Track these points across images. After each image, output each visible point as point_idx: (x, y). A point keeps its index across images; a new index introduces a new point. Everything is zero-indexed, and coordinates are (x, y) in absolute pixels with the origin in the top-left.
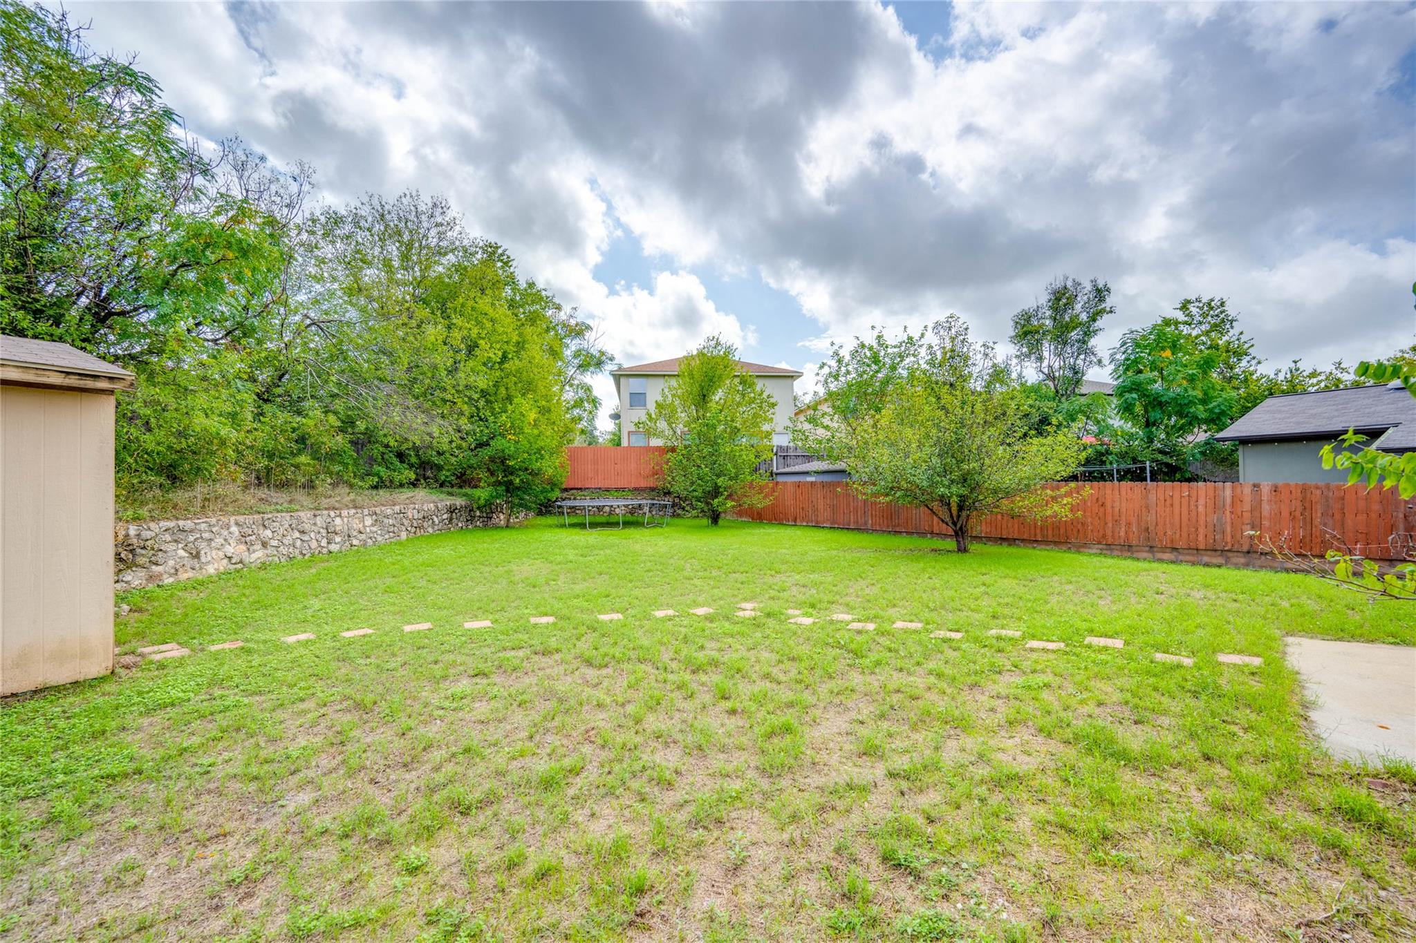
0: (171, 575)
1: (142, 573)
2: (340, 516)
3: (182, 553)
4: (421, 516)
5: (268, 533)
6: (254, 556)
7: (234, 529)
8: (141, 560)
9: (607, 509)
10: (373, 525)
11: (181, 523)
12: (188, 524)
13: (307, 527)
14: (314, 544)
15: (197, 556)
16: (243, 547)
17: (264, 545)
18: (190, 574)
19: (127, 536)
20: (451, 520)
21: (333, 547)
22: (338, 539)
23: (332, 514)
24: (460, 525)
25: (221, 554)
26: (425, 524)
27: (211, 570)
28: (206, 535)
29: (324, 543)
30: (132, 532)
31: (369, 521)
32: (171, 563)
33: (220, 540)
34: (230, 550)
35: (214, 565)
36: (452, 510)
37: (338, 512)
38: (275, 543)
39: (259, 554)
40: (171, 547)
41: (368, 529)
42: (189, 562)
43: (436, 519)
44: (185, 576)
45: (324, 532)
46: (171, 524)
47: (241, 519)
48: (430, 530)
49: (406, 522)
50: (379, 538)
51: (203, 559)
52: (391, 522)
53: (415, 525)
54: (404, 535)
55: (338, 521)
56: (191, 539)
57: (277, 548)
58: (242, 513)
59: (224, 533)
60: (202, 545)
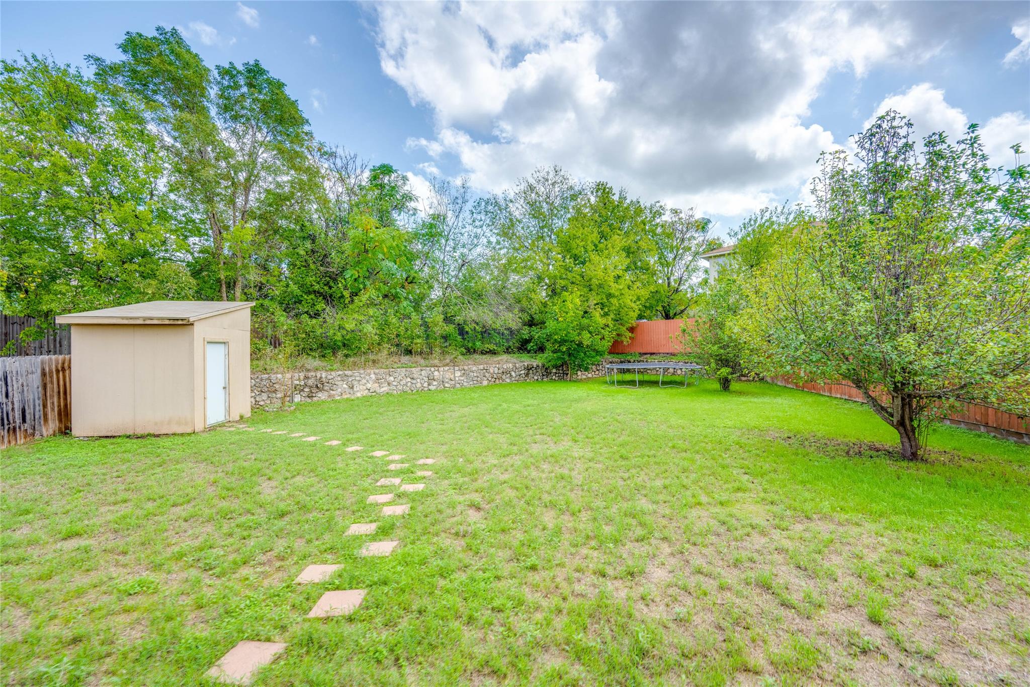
0: (339, 396)
1: (326, 394)
2: (438, 370)
3: (345, 386)
4: (500, 371)
5: (392, 378)
6: (382, 390)
7: (373, 376)
8: (326, 388)
9: (671, 370)
10: (461, 376)
11: (346, 372)
12: (348, 373)
13: (415, 376)
14: (419, 385)
15: (352, 388)
16: (377, 385)
17: (389, 384)
18: (348, 396)
19: (321, 378)
20: (527, 375)
21: (430, 387)
22: (435, 383)
23: (433, 369)
24: (536, 378)
25: (365, 387)
26: (504, 377)
27: (359, 395)
28: (358, 378)
29: (426, 385)
30: (323, 376)
31: (458, 374)
32: (339, 390)
33: (364, 381)
34: (369, 386)
35: (360, 392)
36: (529, 369)
37: (437, 368)
38: (395, 383)
39: (385, 389)
40: (341, 383)
41: (457, 379)
42: (348, 390)
43: (513, 374)
44: (345, 397)
45: (426, 379)
46: (340, 373)
47: (377, 371)
48: (508, 380)
49: (487, 375)
50: (465, 384)
51: (355, 389)
52: (475, 374)
53: (495, 376)
54: (485, 383)
55: (436, 373)
56: (350, 380)
57: (396, 386)
58: (382, 368)
59: (367, 377)
60: (355, 383)
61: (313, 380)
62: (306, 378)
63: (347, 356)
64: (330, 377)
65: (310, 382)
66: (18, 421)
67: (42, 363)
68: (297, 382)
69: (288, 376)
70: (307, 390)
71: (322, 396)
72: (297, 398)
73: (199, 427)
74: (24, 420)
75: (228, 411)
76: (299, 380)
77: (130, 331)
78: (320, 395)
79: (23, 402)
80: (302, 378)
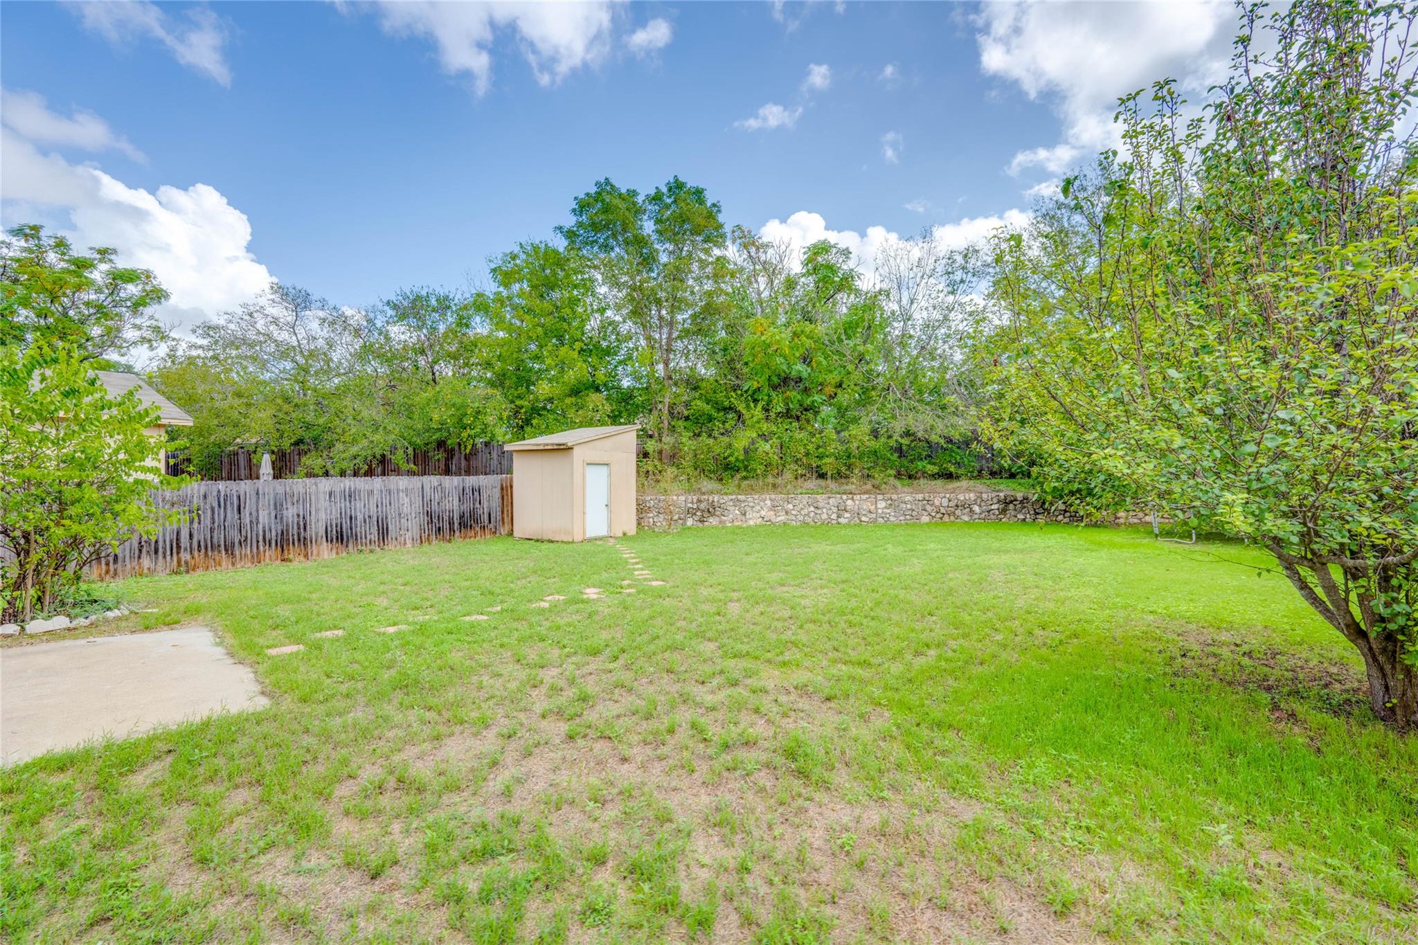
0: (730, 522)
1: (717, 519)
2: (852, 499)
3: (737, 512)
4: (951, 504)
5: (790, 506)
6: (779, 519)
7: (768, 502)
8: (717, 513)
10: (886, 508)
11: (739, 497)
12: (741, 497)
13: (821, 505)
14: (824, 516)
15: (745, 514)
16: (772, 513)
17: (787, 513)
18: (739, 523)
19: (713, 501)
20: (1004, 511)
21: (841, 520)
22: (847, 515)
23: (844, 497)
24: (1021, 516)
25: (758, 515)
26: (958, 512)
27: (751, 523)
28: (751, 504)
29: (834, 516)
30: (716, 500)
31: (881, 505)
32: (731, 516)
33: (758, 508)
34: (763, 513)
35: (753, 519)
36: (1007, 502)
37: (850, 496)
38: (794, 512)
39: (782, 518)
40: (732, 508)
41: (880, 511)
42: (740, 517)
43: (976, 508)
44: (736, 524)
45: (835, 510)
46: (734, 497)
47: (773, 496)
48: (966, 518)
49: (929, 508)
50: (892, 519)
51: (747, 516)
52: (909, 506)
53: (943, 510)
54: (925, 519)
55: (849, 502)
56: (743, 505)
57: (796, 516)
58: (781, 493)
59: (762, 504)
60: (748, 509)
61: (705, 503)
62: (699, 501)
63: (745, 478)
64: (722, 501)
65: (703, 506)
66: (487, 522)
67: (502, 480)
68: (690, 505)
69: (683, 498)
70: (699, 513)
71: (713, 521)
72: (690, 522)
73: (578, 538)
74: (490, 522)
75: (610, 526)
76: (692, 503)
77: (539, 454)
78: (711, 520)
79: (489, 508)
80: (695, 501)
